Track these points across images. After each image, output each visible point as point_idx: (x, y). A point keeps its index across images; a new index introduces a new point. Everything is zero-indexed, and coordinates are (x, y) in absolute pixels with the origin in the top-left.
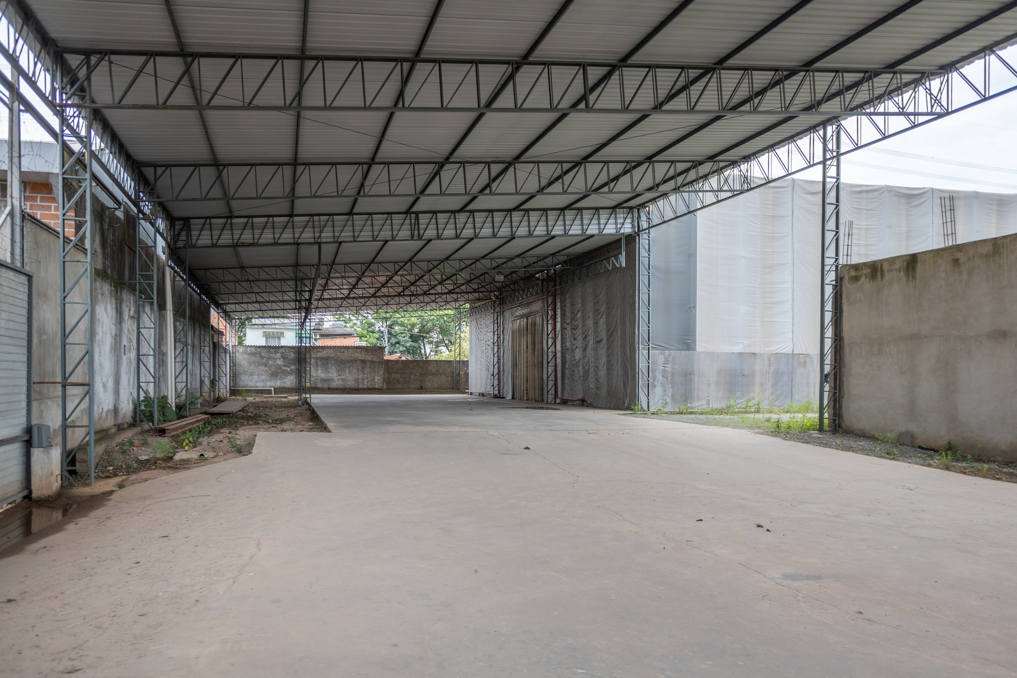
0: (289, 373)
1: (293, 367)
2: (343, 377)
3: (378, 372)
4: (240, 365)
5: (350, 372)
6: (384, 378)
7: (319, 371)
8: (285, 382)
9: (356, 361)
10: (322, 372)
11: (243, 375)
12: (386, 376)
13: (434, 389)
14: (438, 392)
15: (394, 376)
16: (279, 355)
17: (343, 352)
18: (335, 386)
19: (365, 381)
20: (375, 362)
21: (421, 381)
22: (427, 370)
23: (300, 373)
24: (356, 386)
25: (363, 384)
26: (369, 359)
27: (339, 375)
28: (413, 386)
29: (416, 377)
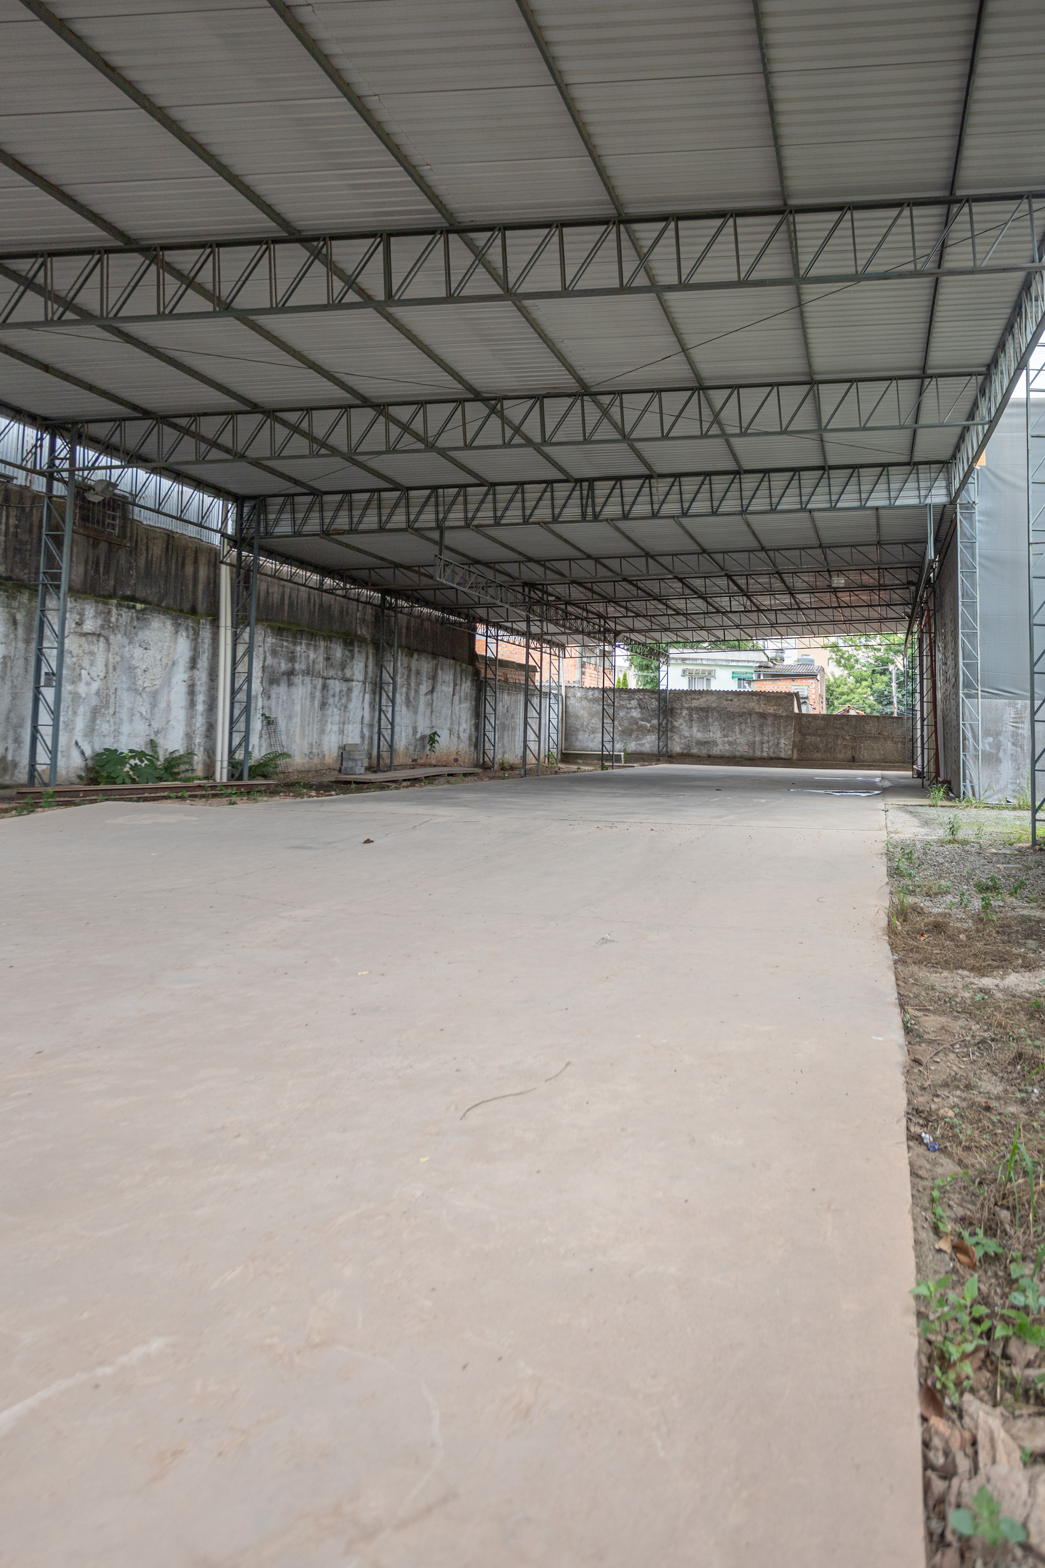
0: (649, 731)
1: (655, 722)
2: (730, 739)
3: (785, 732)
4: (577, 717)
5: (741, 732)
6: (794, 742)
7: (695, 729)
8: (643, 744)
9: (750, 714)
10: (698, 731)
11: (581, 733)
12: (797, 740)
13: (874, 761)
14: (879, 766)
15: (809, 739)
16: (634, 703)
17: (731, 700)
18: (719, 752)
19: (764, 745)
20: (781, 717)
21: (853, 748)
22: (864, 731)
23: (664, 731)
24: (751, 754)
25: (762, 751)
26: (772, 711)
27: (724, 736)
28: (840, 756)
29: (845, 743)
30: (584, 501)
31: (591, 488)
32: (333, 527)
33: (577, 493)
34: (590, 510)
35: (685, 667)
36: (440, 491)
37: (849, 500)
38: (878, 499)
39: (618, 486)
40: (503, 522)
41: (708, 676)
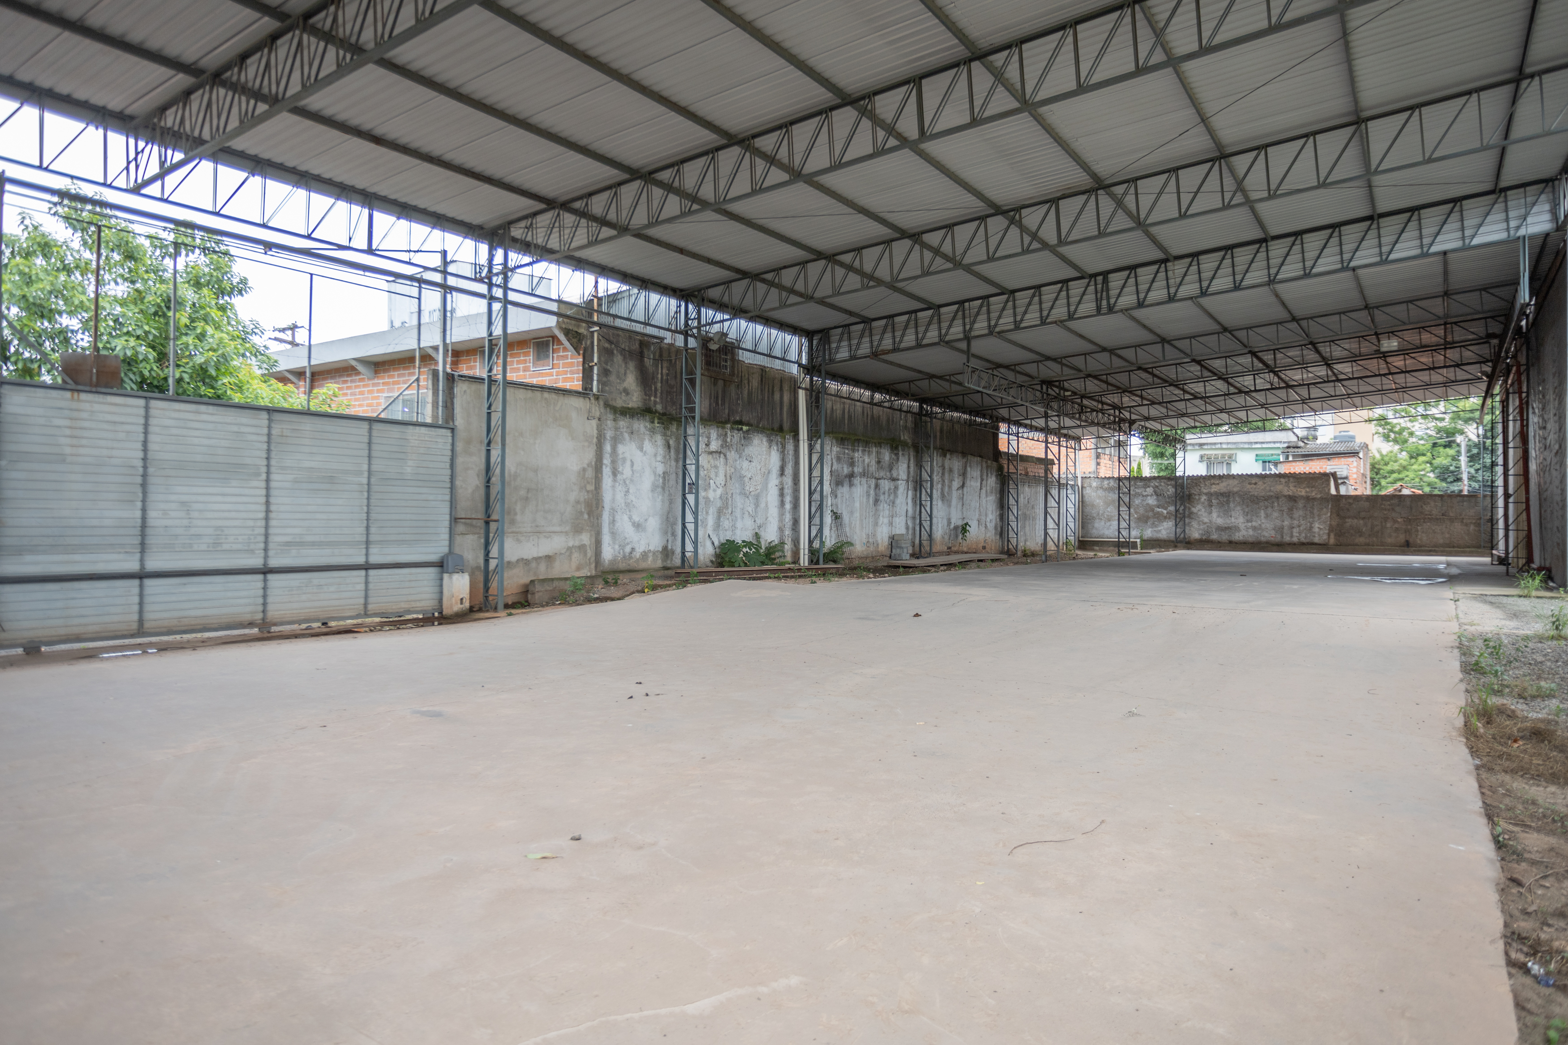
0: (1165, 518)
1: (1172, 508)
2: (1254, 524)
3: (1319, 516)
4: (1093, 505)
5: (1267, 516)
6: (1330, 525)
7: (1215, 515)
8: (1160, 531)
9: (1278, 498)
10: (1218, 516)
11: (1097, 521)
12: (1334, 523)
13: (1435, 546)
14: (1443, 551)
15: (1349, 522)
16: (1150, 490)
17: (1256, 484)
18: (1241, 538)
19: (1295, 530)
20: (1314, 499)
21: (1407, 531)
22: (1421, 513)
23: (1181, 517)
24: (1278, 539)
25: (1292, 536)
26: (1303, 493)
27: (1248, 521)
28: (1389, 540)
29: (1396, 525)
30: (1099, 295)
31: (1106, 281)
32: (881, 348)
33: (1091, 288)
34: (1104, 303)
35: (1203, 452)
36: (967, 304)
37: (1407, 248)
38: (1448, 241)
39: (1133, 275)
40: (1022, 325)
41: (1229, 460)
